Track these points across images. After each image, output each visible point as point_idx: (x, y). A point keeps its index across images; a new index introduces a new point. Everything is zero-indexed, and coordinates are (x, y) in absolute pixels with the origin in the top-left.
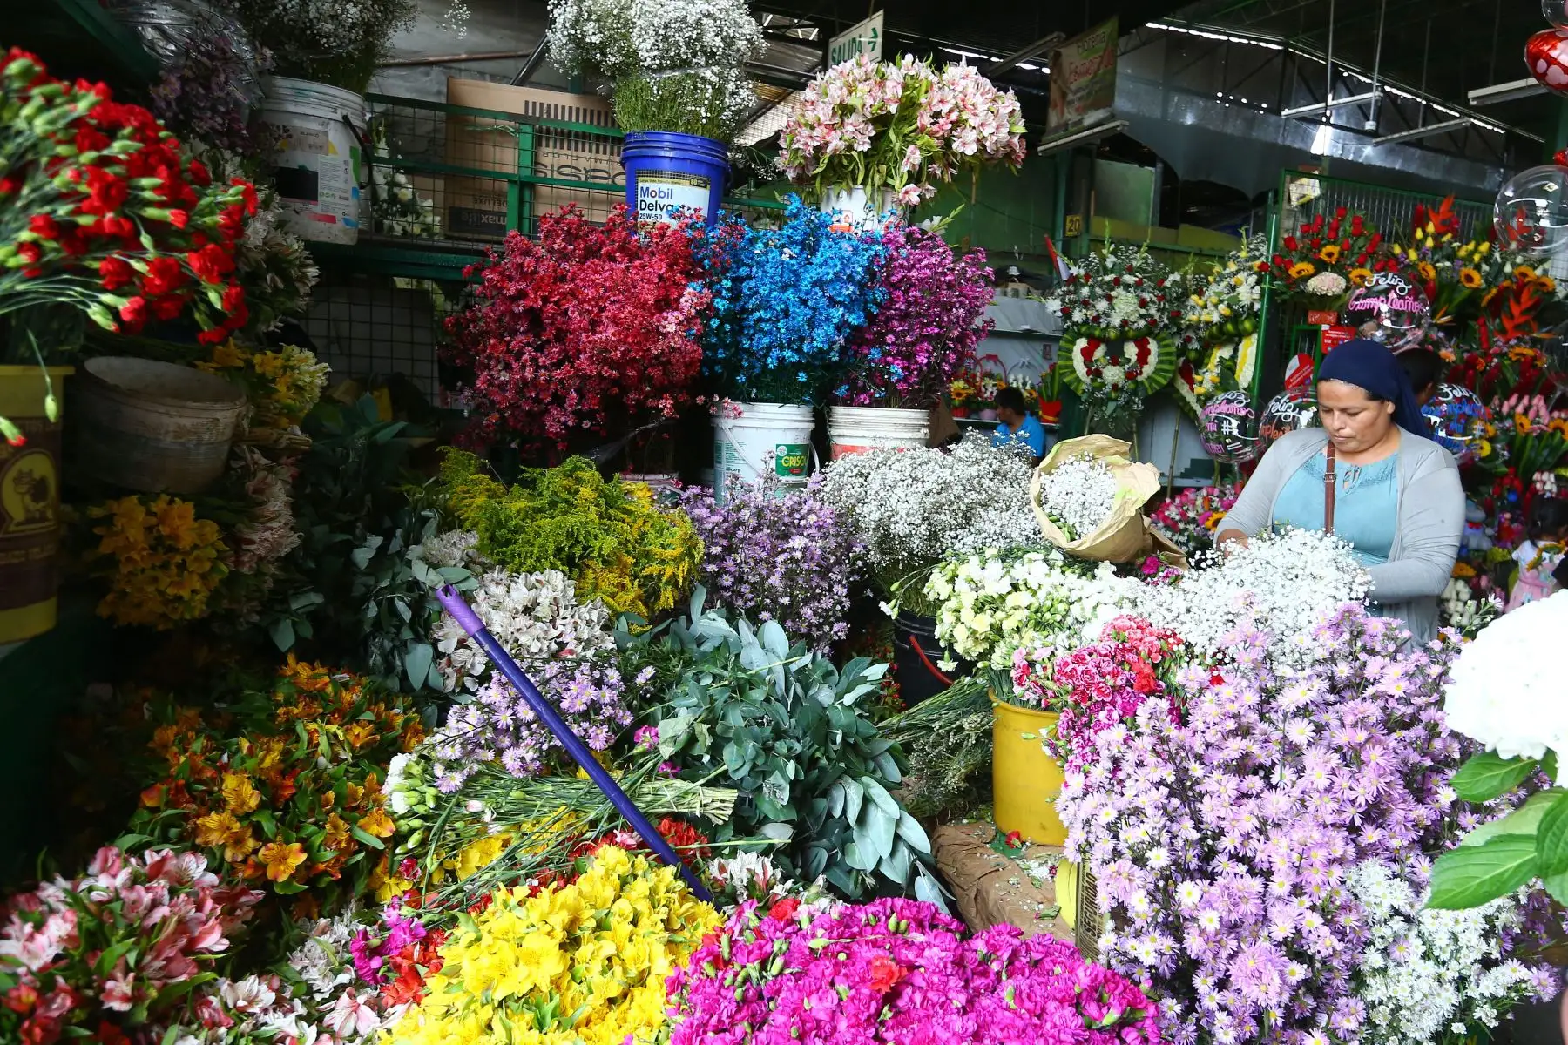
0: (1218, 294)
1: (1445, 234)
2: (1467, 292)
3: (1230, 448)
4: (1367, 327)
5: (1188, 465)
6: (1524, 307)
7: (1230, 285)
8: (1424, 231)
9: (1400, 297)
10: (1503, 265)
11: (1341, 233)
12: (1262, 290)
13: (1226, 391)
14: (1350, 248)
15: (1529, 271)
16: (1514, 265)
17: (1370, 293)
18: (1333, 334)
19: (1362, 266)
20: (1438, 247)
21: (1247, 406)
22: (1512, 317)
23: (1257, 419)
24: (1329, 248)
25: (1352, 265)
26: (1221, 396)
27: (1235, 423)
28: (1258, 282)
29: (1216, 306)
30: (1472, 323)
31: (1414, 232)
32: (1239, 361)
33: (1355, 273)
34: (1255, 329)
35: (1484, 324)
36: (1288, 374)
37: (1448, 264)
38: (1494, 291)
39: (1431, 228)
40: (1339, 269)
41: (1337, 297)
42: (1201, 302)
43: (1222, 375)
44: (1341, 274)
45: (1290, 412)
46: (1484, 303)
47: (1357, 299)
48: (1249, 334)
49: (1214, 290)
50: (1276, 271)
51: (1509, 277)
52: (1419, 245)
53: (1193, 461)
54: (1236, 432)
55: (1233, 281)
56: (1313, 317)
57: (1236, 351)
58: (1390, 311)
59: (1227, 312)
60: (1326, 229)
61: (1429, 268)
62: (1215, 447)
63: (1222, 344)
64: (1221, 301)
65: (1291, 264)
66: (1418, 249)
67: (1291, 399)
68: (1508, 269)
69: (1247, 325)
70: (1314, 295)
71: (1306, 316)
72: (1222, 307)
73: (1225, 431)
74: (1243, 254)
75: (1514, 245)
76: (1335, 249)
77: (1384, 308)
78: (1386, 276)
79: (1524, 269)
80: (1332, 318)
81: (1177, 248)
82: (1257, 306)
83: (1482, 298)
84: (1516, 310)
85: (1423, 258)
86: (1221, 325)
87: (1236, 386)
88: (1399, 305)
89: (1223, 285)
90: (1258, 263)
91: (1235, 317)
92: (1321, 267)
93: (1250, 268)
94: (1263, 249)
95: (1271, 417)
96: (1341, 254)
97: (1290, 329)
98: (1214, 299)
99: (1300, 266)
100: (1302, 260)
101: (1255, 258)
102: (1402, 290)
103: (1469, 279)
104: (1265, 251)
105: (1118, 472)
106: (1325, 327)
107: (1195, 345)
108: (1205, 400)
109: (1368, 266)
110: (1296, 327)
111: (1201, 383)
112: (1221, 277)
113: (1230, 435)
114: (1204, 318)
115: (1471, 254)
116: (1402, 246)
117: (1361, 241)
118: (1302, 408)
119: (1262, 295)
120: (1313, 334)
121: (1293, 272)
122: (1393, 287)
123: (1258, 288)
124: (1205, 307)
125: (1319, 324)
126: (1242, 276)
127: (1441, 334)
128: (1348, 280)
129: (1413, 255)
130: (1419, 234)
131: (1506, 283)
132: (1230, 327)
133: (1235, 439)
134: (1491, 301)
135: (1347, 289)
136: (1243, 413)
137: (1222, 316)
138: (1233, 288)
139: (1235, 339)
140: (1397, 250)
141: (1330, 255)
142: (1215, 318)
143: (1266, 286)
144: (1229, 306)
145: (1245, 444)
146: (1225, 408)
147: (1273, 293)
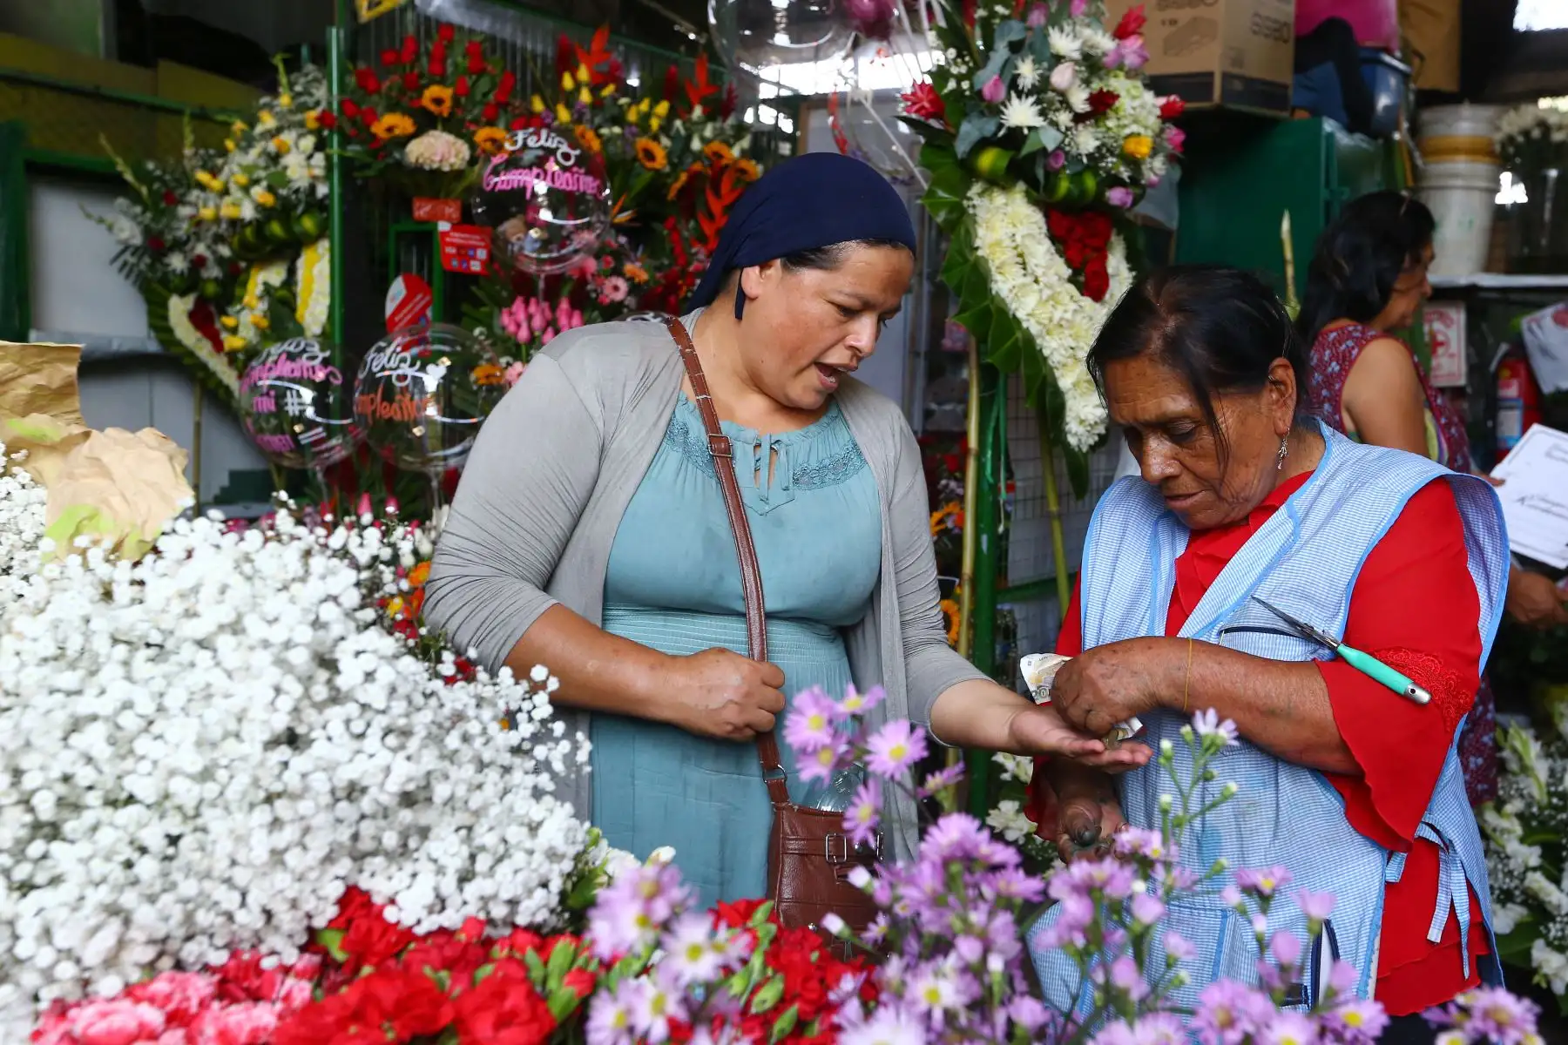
0: (247, 169)
1: (605, 85)
2: (647, 176)
3: (305, 439)
4: (510, 227)
5: (225, 481)
6: (728, 201)
7: (265, 153)
8: (574, 77)
9: (565, 169)
10: (689, 138)
11: (450, 69)
12: (328, 158)
13: (282, 338)
14: (469, 93)
15: (723, 149)
16: (704, 140)
17: (513, 163)
18: (457, 238)
19: (491, 123)
20: (597, 104)
21: (326, 363)
22: (711, 216)
23: (348, 388)
24: (434, 91)
25: (476, 122)
26: (275, 349)
27: (308, 395)
28: (320, 146)
29: (246, 189)
30: (657, 226)
31: (560, 79)
32: (300, 289)
33: (482, 134)
34: (323, 232)
35: (674, 229)
36: (390, 308)
37: (617, 130)
38: (683, 177)
39: (583, 74)
40: (454, 125)
41: (457, 175)
42: (216, 184)
43: (272, 313)
44: (459, 135)
45: (406, 369)
46: (672, 195)
47: (496, 172)
48: (311, 240)
49: (239, 163)
50: (348, 129)
51: (698, 156)
52: (570, 99)
53: (234, 475)
54: (310, 412)
55: (272, 146)
56: (422, 210)
57: (292, 272)
58: (551, 192)
59: (269, 200)
60: (424, 61)
61: (590, 134)
62: (276, 441)
63: (265, 261)
64: (256, 182)
65: (373, 116)
66: (569, 106)
67: (406, 348)
68: (696, 145)
69: (308, 224)
70: (418, 169)
71: (410, 211)
72: (258, 192)
73: (292, 409)
74: (285, 100)
75: (698, 112)
76: (446, 93)
77: (541, 187)
78: (537, 134)
79: (716, 146)
80: (452, 210)
81: (158, 101)
82: (322, 190)
83: (667, 187)
84: (716, 207)
85: (578, 119)
86: (259, 226)
87: (300, 331)
88: (565, 182)
89: (254, 153)
90: (314, 114)
91: (283, 209)
92: (426, 122)
93: (301, 124)
94: (320, 93)
95: (372, 382)
96: (456, 100)
97: (384, 234)
98: (242, 179)
99: (389, 119)
100: (392, 108)
101: (304, 108)
102: (566, 156)
103: (650, 156)
104: (325, 94)
105: (49, 465)
106: (444, 226)
107: (213, 272)
108: (243, 360)
109: (502, 124)
110: (394, 229)
111: (234, 331)
112: (247, 142)
113: (300, 418)
114: (227, 211)
115: (646, 117)
116: (544, 100)
117: (484, 84)
118: (426, 360)
119: (329, 167)
120: (425, 238)
121: (379, 129)
122: (550, 152)
123: (319, 158)
124: (225, 192)
125: (432, 220)
126: (288, 137)
127: (623, 240)
128: (473, 146)
129: (564, 115)
130: (568, 82)
131: (697, 166)
132: (276, 228)
133: (310, 425)
134: (682, 191)
135: (473, 161)
136: (320, 376)
137: (259, 207)
138: (275, 158)
139: (289, 250)
140: (538, 105)
141: (438, 101)
142: (248, 212)
143: (335, 150)
144: (271, 189)
145: (331, 431)
146: (286, 368)
147: (348, 166)
